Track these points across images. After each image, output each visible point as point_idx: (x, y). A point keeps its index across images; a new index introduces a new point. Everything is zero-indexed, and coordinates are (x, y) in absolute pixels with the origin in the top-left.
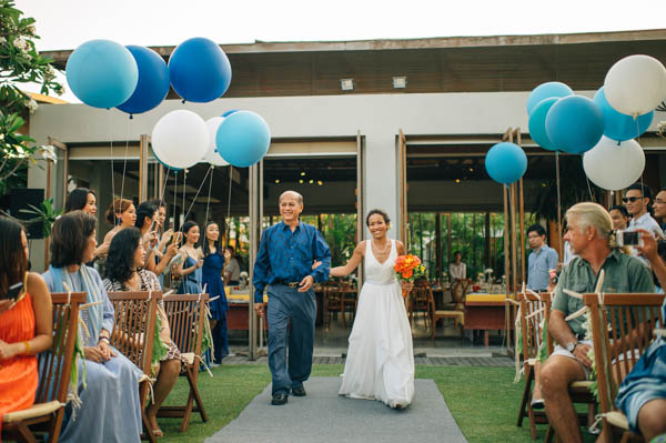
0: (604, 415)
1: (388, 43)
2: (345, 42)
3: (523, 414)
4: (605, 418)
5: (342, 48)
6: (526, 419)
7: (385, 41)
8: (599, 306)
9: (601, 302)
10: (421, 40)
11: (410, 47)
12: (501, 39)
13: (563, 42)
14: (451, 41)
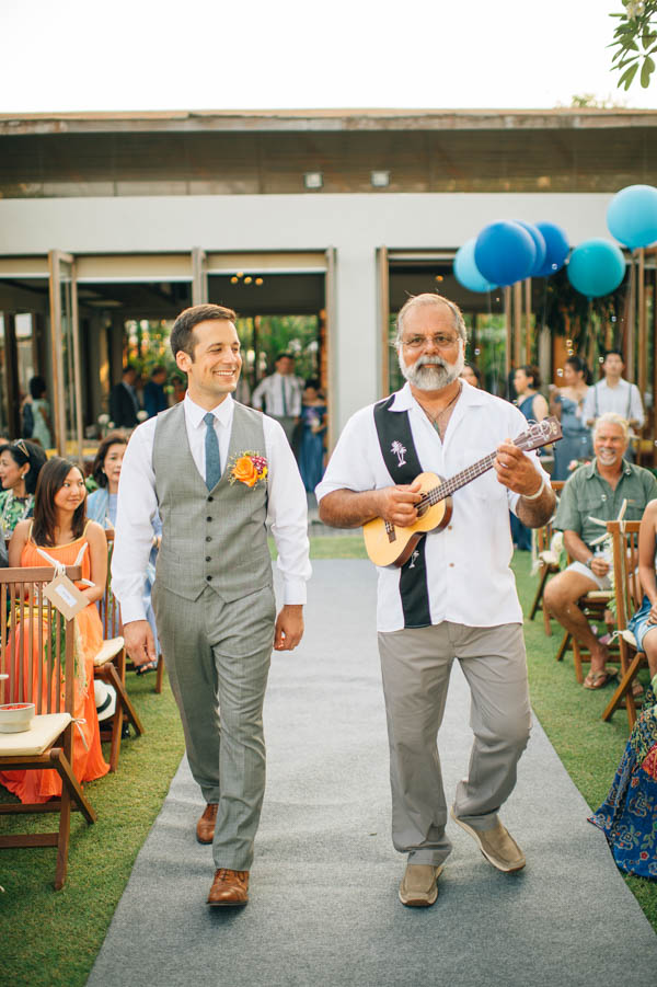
0: (620, 632)
1: (364, 122)
2: (309, 119)
3: (537, 608)
4: (621, 635)
5: (304, 126)
6: (539, 613)
7: (361, 118)
8: (620, 533)
9: (622, 530)
10: (406, 118)
11: (393, 127)
12: (509, 119)
13: (587, 124)
14: (444, 121)
